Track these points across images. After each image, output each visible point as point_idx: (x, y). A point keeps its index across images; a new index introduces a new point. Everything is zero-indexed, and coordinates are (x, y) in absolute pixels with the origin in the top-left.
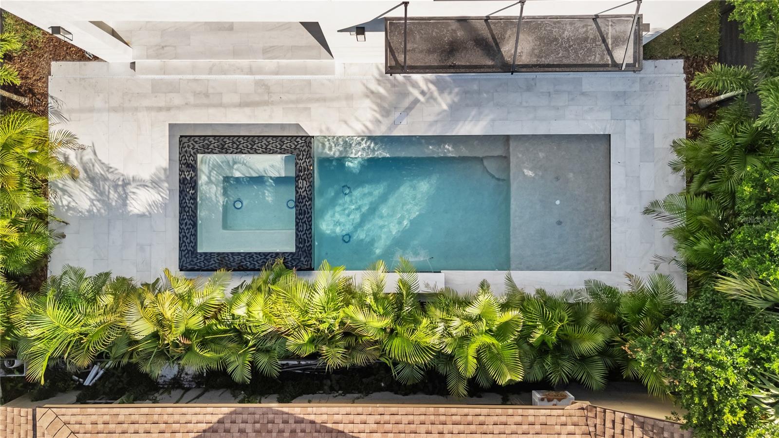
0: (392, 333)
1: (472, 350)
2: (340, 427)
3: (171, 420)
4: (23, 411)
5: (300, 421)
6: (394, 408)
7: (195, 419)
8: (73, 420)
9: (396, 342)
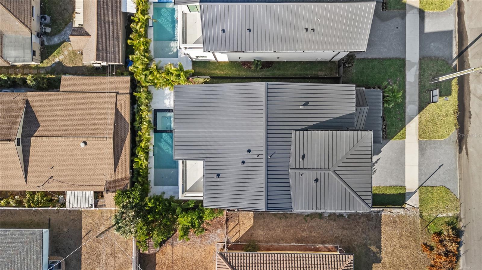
0: (141, 147)
1: (138, 160)
2: (126, 140)
3: (128, 114)
4: (129, 92)
5: (127, 134)
6: (129, 148)
7: (128, 118)
8: (128, 100)
9: (140, 148)
